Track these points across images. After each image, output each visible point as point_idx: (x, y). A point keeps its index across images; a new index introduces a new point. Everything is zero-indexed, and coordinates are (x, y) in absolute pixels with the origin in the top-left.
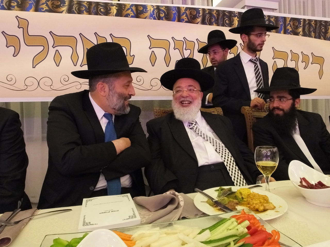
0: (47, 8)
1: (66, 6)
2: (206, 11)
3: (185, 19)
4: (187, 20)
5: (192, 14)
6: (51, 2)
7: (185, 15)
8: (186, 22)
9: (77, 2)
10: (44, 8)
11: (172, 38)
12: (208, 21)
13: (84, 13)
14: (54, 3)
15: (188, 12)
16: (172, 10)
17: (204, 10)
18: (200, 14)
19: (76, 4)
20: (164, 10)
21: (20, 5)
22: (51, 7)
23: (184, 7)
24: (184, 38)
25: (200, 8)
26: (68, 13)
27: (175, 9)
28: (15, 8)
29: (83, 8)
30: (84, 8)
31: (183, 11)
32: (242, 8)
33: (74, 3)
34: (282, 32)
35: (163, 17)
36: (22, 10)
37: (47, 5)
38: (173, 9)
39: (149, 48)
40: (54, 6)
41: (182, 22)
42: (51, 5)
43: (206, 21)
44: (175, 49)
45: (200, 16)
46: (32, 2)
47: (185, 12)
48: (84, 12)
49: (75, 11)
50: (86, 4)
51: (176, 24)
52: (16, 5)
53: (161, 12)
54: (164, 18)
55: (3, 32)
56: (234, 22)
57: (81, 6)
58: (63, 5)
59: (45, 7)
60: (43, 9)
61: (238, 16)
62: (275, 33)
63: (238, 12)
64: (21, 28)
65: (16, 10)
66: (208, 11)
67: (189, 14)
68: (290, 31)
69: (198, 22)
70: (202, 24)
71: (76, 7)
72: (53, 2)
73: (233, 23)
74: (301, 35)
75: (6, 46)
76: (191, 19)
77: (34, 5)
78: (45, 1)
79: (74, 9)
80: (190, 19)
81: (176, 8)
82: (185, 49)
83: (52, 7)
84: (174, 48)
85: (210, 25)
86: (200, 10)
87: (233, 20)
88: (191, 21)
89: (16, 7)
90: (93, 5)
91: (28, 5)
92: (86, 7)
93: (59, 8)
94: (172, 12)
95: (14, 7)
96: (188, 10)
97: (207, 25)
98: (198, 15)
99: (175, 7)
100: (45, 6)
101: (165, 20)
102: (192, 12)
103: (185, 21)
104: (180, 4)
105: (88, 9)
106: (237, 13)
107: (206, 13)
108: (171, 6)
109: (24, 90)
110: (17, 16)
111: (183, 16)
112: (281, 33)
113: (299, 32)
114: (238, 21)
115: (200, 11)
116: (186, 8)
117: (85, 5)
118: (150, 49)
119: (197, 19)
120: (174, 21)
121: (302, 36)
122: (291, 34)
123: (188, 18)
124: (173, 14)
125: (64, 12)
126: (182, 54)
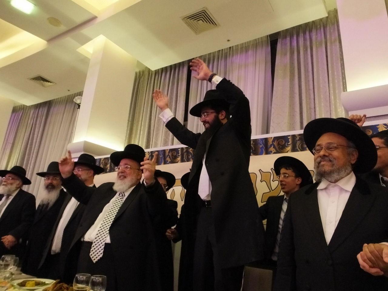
1: (180, 157)
2: (297, 138)
3: (273, 151)
4: (275, 151)
5: (280, 144)
7: (273, 147)
8: (275, 153)
11: (259, 170)
12: (299, 148)
15: (275, 143)
16: (259, 145)
17: (294, 136)
18: (289, 142)
22: (172, 160)
23: (272, 138)
24: (271, 169)
25: (289, 136)
29: (190, 156)
31: (270, 142)
38: (261, 143)
41: (270, 154)
43: (298, 148)
44: (261, 182)
45: (290, 144)
47: (273, 144)
49: (185, 160)
51: (264, 157)
66: (299, 137)
67: (277, 145)
69: (288, 151)
70: (293, 152)
76: (279, 149)
81: (264, 141)
82: (273, 181)
84: (261, 181)
85: (301, 151)
86: (289, 137)
88: (279, 151)
94: (259, 147)
96: (276, 141)
97: (299, 151)
98: (287, 144)
101: (253, 156)
102: (281, 143)
107: (297, 140)
111: (270, 148)
115: (289, 139)
116: (275, 137)
119: (286, 148)
120: (262, 154)
123: (276, 150)
124: (260, 148)
125: (179, 162)
126: (269, 186)
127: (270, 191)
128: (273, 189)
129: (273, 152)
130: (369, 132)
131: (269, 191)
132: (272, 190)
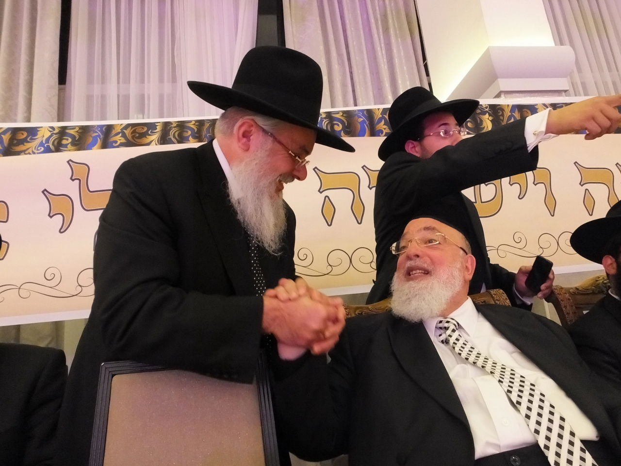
0: (123, 140)
1: (157, 132)
3: (383, 130)
4: (388, 131)
6: (131, 129)
7: (383, 122)
9: (177, 123)
10: (118, 141)
11: (363, 167)
13: (189, 141)
14: (137, 130)
16: (356, 116)
19: (174, 127)
20: (342, 119)
21: (76, 141)
22: (130, 137)
23: (379, 109)
26: (161, 144)
27: (363, 115)
28: (67, 148)
29: (187, 132)
30: (190, 133)
31: (378, 115)
32: (495, 97)
33: (173, 126)
35: (341, 131)
36: (79, 150)
37: (124, 135)
38: (359, 114)
39: (319, 191)
40: (135, 135)
41: (380, 136)
42: (131, 134)
44: (370, 189)
46: (98, 134)
47: (383, 118)
48: (190, 138)
49: (173, 139)
50: (194, 124)
51: (366, 141)
52: (71, 143)
53: (335, 122)
54: (342, 133)
55: (45, 192)
56: (484, 124)
57: (185, 130)
58: (151, 132)
59: (119, 139)
60: (116, 142)
61: (490, 112)
63: (489, 105)
64: (76, 181)
65: (69, 150)
71: (175, 132)
72: (135, 130)
73: (482, 125)
75: (49, 215)
77: (100, 139)
78: (121, 129)
79: (171, 137)
81: (365, 112)
83: (133, 137)
84: (369, 187)
87: (481, 121)
89: (69, 146)
90: (207, 125)
91: (90, 140)
92: (193, 129)
93: (145, 138)
94: (357, 121)
95: (66, 146)
99: (362, 111)
100: (121, 137)
103: (384, 133)
104: (370, 105)
105: (196, 133)
106: (486, 108)
108: (353, 110)
109: (76, 295)
110: (70, 160)
111: (380, 125)
114: (490, 121)
116: (384, 109)
117: (192, 126)
118: (321, 193)
120: (363, 136)
124: (359, 123)
125: (153, 143)
130: (527, 112)
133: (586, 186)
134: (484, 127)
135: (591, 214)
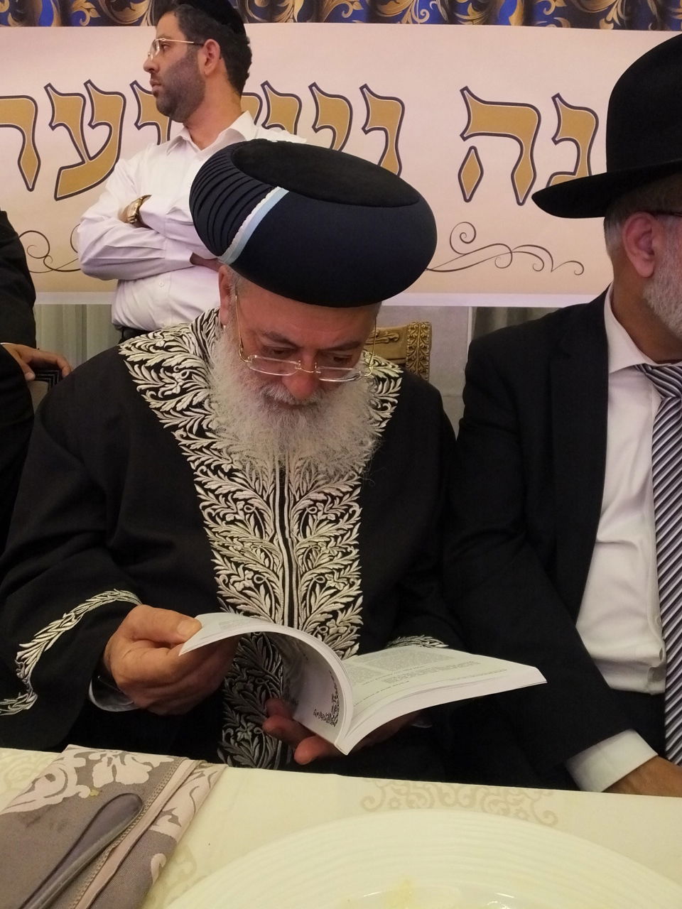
3: (86, 12)
4: (94, 14)
8: (94, 23)
11: (46, 88)
24: (85, 84)
34: (514, 18)
35: (6, 14)
41: (80, 25)
44: (53, 128)
51: (55, 34)
54: (10, 19)
62: (479, 24)
68: (556, 7)
69: (141, 19)
73: (283, 5)
74: (612, 25)
76: (109, 8)
80: (104, 8)
82: (90, 124)
84: (50, 125)
88: (112, 17)
101: (15, 26)
103: (88, 20)
112: (510, 24)
113: (603, 7)
119: (131, 4)
120: (49, 24)
121: (616, 27)
122: (559, 25)
123: (98, 9)
126: (79, 144)
127: (83, 162)
128: (92, 155)
129: (89, 15)
131: (80, 161)
132: (91, 159)
133: (472, 142)
134: (287, 6)
135: (468, 198)
